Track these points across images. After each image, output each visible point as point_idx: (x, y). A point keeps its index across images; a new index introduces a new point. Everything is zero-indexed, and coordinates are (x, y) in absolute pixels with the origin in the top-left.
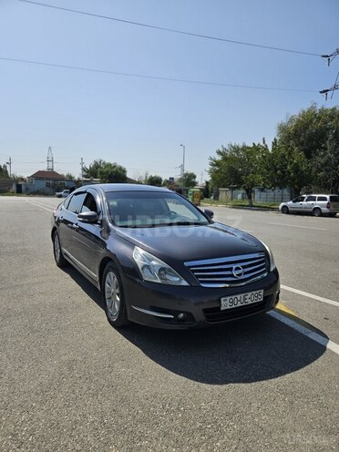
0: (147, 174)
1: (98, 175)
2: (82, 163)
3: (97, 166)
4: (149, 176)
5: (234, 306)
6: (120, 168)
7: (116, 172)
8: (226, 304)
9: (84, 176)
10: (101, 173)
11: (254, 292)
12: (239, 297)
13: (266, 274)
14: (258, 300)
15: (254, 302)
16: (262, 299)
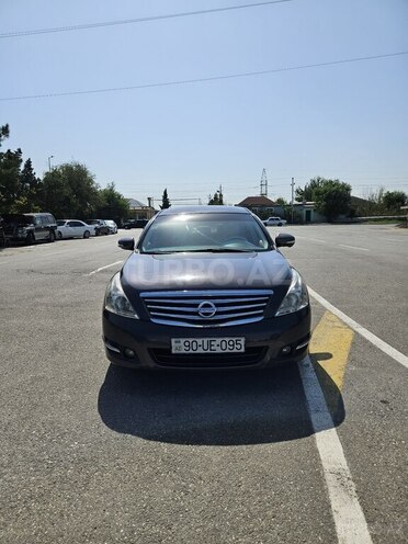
0: (382, 190)
1: (314, 197)
2: (293, 184)
3: (314, 185)
4: (385, 192)
5: (191, 351)
6: (344, 185)
7: (337, 191)
8: (179, 346)
9: (297, 199)
10: (318, 194)
11: (227, 339)
12: (200, 341)
13: (260, 319)
14: (235, 350)
15: (228, 351)
16: (243, 350)
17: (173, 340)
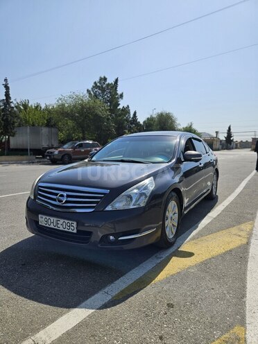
5: (48, 225)
8: (42, 221)
11: (66, 221)
12: (52, 219)
13: (92, 210)
14: (70, 230)
15: (66, 230)
16: (75, 231)
17: (40, 216)
